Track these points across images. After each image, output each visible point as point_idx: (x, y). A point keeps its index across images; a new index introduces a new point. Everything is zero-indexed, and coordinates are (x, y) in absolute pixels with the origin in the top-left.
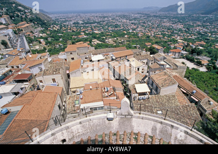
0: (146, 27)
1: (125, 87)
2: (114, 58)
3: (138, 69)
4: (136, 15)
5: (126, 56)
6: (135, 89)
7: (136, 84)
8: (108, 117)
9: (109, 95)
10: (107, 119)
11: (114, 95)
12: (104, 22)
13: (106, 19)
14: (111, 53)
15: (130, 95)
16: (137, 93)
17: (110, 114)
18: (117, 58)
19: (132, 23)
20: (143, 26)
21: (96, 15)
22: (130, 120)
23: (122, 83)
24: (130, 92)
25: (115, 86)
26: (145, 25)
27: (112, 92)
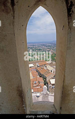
0: (55, 50)
1: (45, 81)
2: (39, 66)
3: (51, 71)
4: (49, 44)
5: (45, 65)
6: (50, 82)
7: (51, 79)
8: (37, 95)
9: (37, 86)
10: (37, 96)
11: (39, 86)
12: (33, 47)
13: (35, 46)
14: (37, 63)
15: (48, 85)
16: (51, 84)
17: (38, 94)
18: (40, 66)
19: (48, 48)
20: (53, 49)
21: (30, 45)
22: (47, 97)
23: (43, 79)
24: (48, 84)
25: (40, 81)
26: (54, 49)
27: (38, 84)
